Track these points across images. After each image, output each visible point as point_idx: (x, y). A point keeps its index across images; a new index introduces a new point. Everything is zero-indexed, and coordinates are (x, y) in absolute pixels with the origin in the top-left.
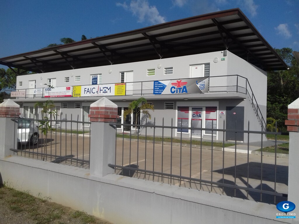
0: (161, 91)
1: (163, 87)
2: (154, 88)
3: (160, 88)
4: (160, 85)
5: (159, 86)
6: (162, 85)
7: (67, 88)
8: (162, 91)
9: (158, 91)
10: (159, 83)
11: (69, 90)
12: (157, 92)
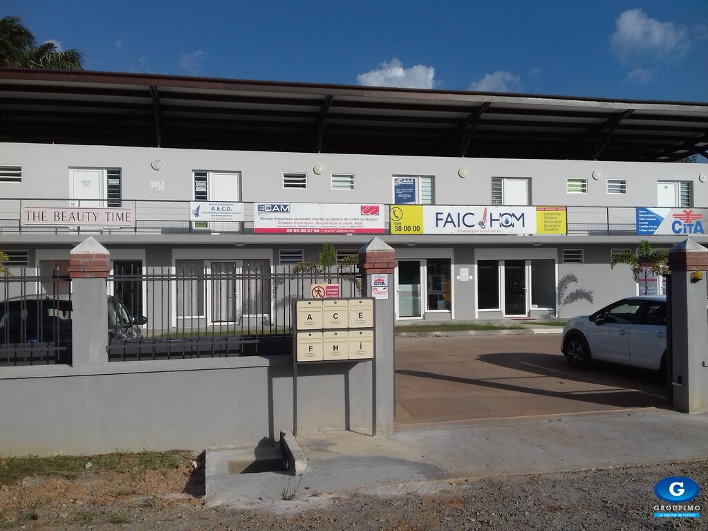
0: (653, 229)
1: (657, 222)
2: (638, 221)
3: (651, 223)
4: (649, 215)
5: (648, 217)
6: (654, 218)
7: (362, 208)
8: (656, 229)
9: (648, 229)
10: (649, 212)
11: (373, 213)
12: (644, 231)
